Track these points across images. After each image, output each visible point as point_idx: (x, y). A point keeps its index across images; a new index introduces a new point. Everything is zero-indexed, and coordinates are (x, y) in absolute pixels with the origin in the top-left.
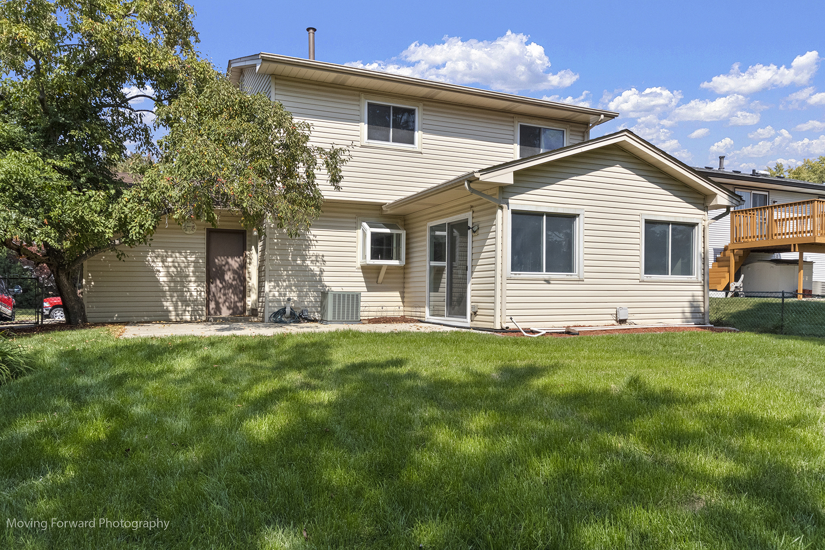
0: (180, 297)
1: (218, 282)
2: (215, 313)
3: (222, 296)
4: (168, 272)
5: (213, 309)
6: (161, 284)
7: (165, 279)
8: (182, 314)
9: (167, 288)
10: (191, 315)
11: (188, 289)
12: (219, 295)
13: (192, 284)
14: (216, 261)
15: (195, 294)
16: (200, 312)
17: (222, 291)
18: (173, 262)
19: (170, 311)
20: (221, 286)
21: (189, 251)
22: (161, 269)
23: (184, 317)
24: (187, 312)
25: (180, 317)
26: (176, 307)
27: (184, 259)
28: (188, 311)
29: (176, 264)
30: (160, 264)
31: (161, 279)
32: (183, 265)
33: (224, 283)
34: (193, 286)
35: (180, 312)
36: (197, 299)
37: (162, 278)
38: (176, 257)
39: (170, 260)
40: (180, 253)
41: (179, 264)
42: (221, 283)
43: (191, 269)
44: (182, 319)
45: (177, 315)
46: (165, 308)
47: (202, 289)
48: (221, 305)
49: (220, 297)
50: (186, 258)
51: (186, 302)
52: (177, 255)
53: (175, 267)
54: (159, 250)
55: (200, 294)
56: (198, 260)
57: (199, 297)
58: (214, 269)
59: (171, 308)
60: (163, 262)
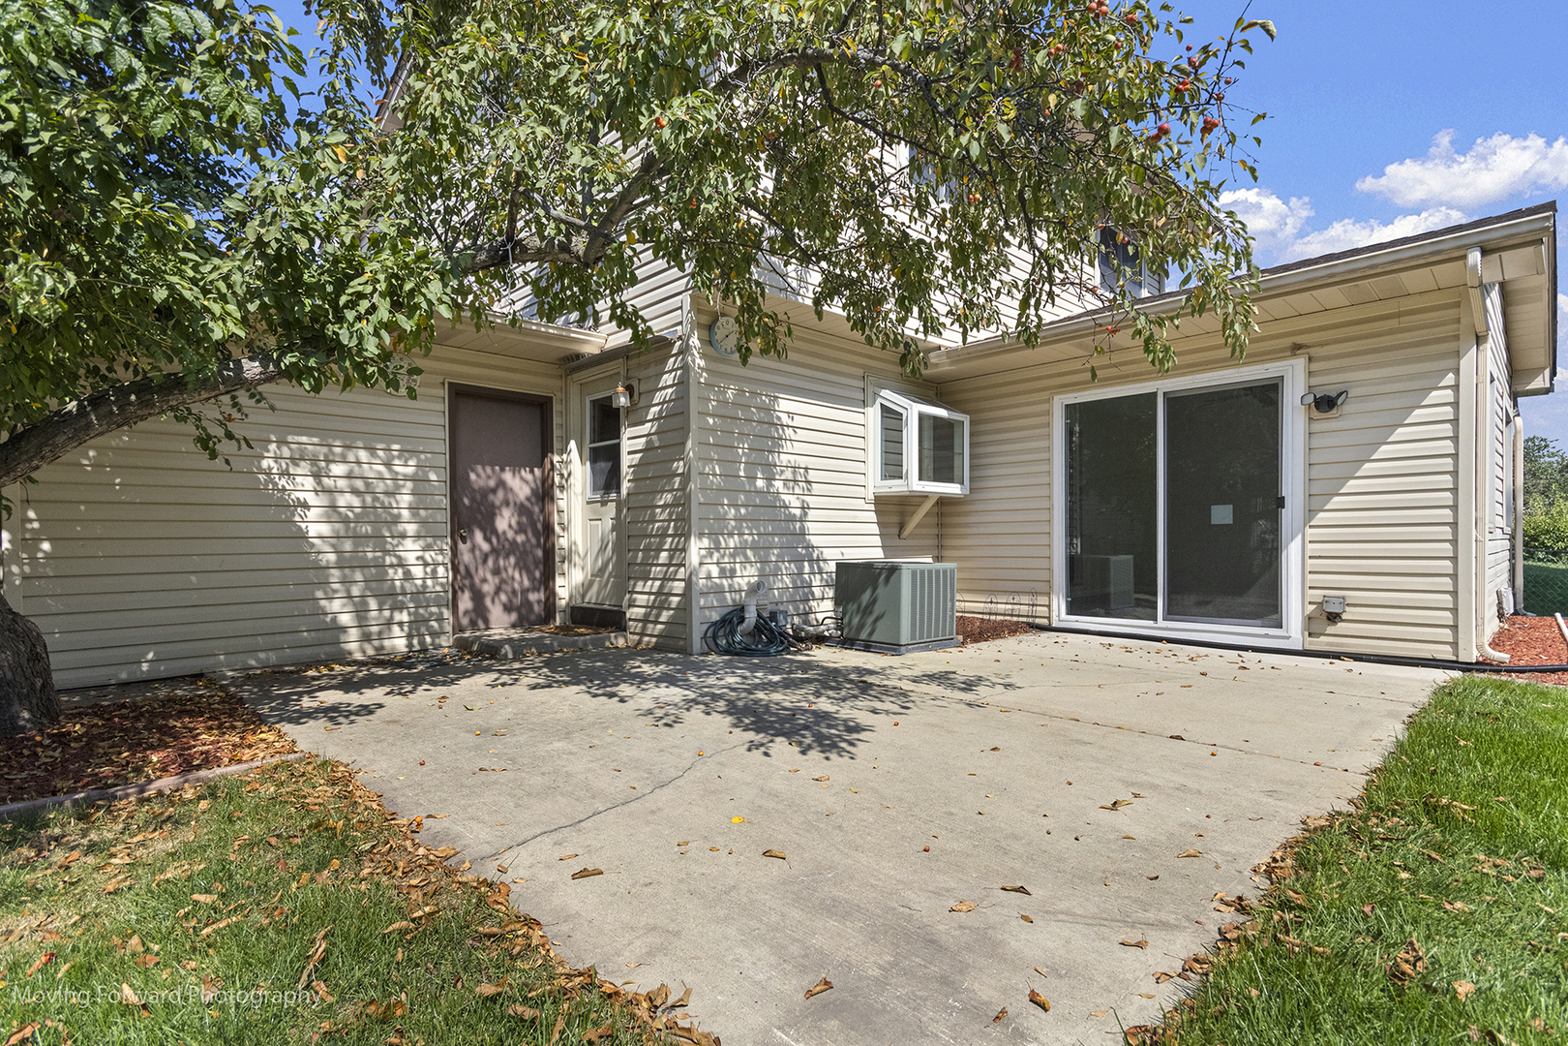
0: (374, 585)
1: (479, 536)
2: (473, 624)
3: (489, 577)
4: (333, 507)
5: (466, 612)
6: (313, 545)
7: (325, 529)
8: (380, 633)
9: (332, 557)
10: (410, 637)
11: (399, 558)
12: (481, 572)
13: (409, 544)
14: (473, 476)
15: (418, 571)
16: (434, 624)
17: (490, 562)
18: (349, 476)
19: (344, 629)
20: (486, 547)
21: (396, 447)
22: (311, 499)
23: (386, 643)
24: (396, 629)
25: (376, 643)
26: (361, 612)
27: (381, 468)
28: (401, 624)
29: (359, 484)
30: (309, 483)
31: (314, 530)
32: (380, 487)
33: (494, 540)
34: (411, 550)
35: (375, 629)
36: (424, 586)
37: (315, 526)
38: (359, 463)
39: (338, 469)
40: (372, 450)
41: (367, 485)
42: (487, 539)
43: (405, 499)
44: (382, 648)
45: (366, 638)
46: (328, 618)
47: (440, 558)
48: (488, 602)
49: (484, 580)
50: (388, 465)
51: (391, 598)
52: (363, 455)
53: (355, 492)
54: (304, 439)
55: (434, 571)
56: (426, 473)
57: (429, 582)
58: (466, 501)
59: (345, 619)
60: (317, 476)
